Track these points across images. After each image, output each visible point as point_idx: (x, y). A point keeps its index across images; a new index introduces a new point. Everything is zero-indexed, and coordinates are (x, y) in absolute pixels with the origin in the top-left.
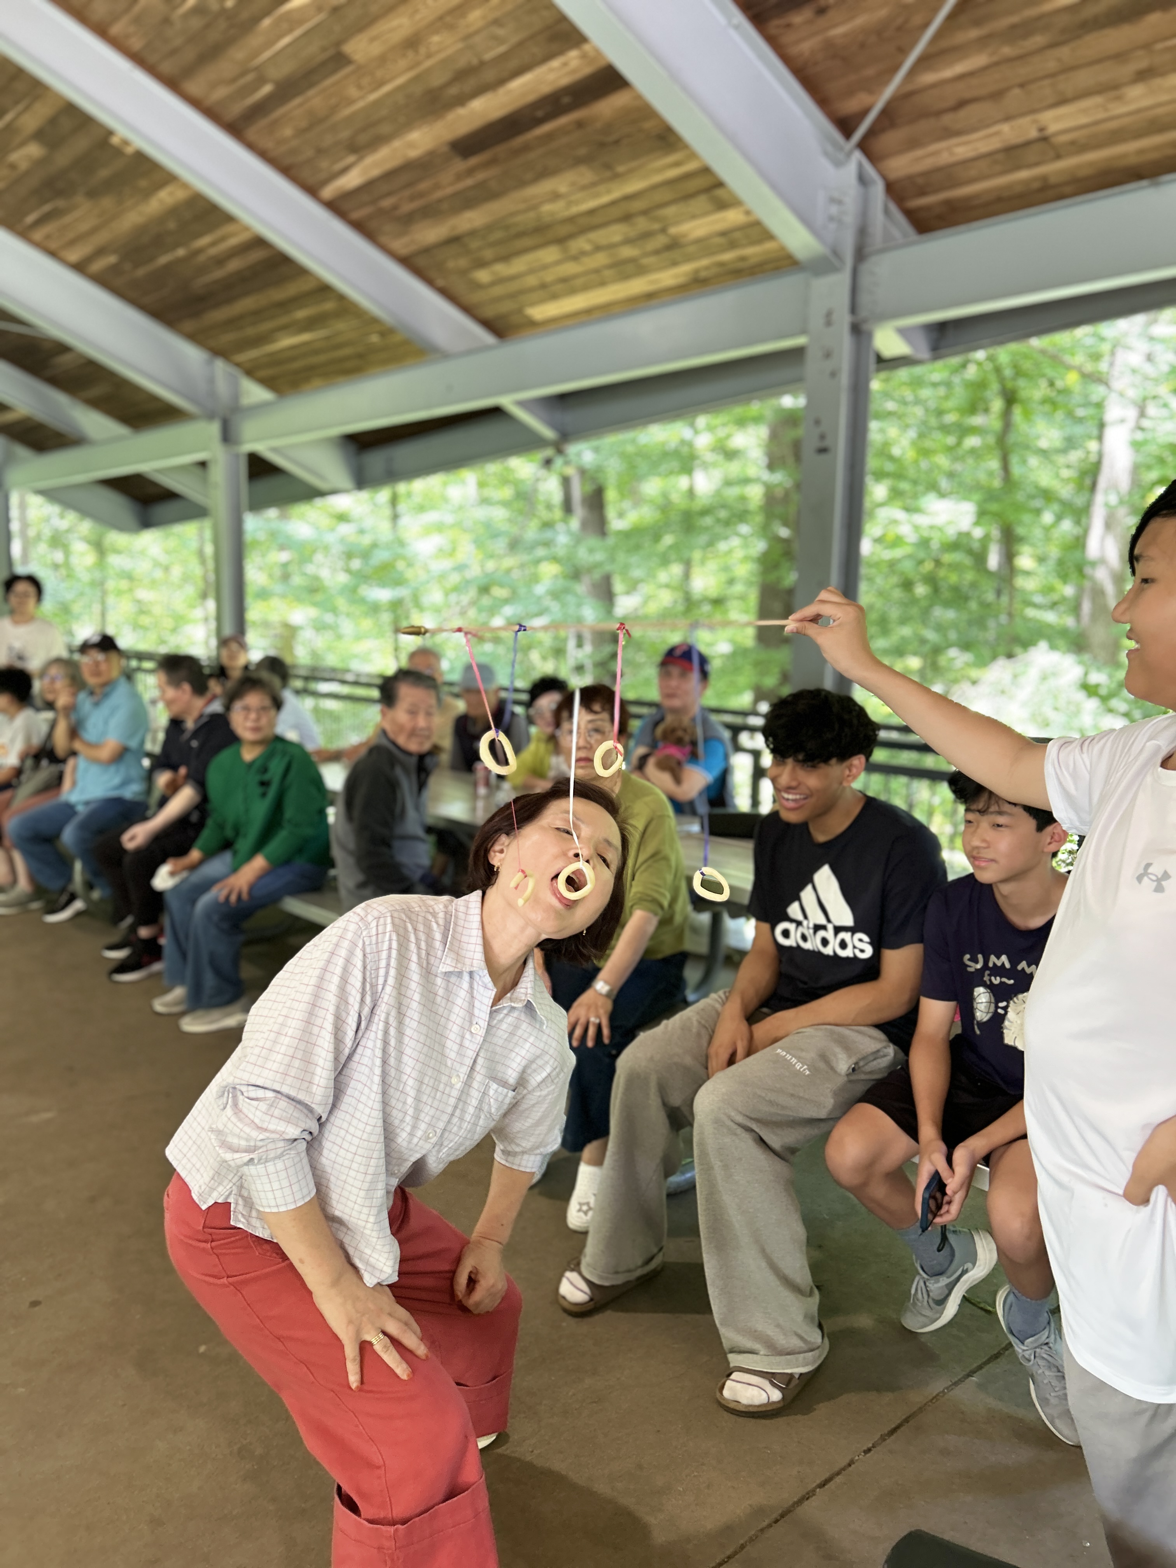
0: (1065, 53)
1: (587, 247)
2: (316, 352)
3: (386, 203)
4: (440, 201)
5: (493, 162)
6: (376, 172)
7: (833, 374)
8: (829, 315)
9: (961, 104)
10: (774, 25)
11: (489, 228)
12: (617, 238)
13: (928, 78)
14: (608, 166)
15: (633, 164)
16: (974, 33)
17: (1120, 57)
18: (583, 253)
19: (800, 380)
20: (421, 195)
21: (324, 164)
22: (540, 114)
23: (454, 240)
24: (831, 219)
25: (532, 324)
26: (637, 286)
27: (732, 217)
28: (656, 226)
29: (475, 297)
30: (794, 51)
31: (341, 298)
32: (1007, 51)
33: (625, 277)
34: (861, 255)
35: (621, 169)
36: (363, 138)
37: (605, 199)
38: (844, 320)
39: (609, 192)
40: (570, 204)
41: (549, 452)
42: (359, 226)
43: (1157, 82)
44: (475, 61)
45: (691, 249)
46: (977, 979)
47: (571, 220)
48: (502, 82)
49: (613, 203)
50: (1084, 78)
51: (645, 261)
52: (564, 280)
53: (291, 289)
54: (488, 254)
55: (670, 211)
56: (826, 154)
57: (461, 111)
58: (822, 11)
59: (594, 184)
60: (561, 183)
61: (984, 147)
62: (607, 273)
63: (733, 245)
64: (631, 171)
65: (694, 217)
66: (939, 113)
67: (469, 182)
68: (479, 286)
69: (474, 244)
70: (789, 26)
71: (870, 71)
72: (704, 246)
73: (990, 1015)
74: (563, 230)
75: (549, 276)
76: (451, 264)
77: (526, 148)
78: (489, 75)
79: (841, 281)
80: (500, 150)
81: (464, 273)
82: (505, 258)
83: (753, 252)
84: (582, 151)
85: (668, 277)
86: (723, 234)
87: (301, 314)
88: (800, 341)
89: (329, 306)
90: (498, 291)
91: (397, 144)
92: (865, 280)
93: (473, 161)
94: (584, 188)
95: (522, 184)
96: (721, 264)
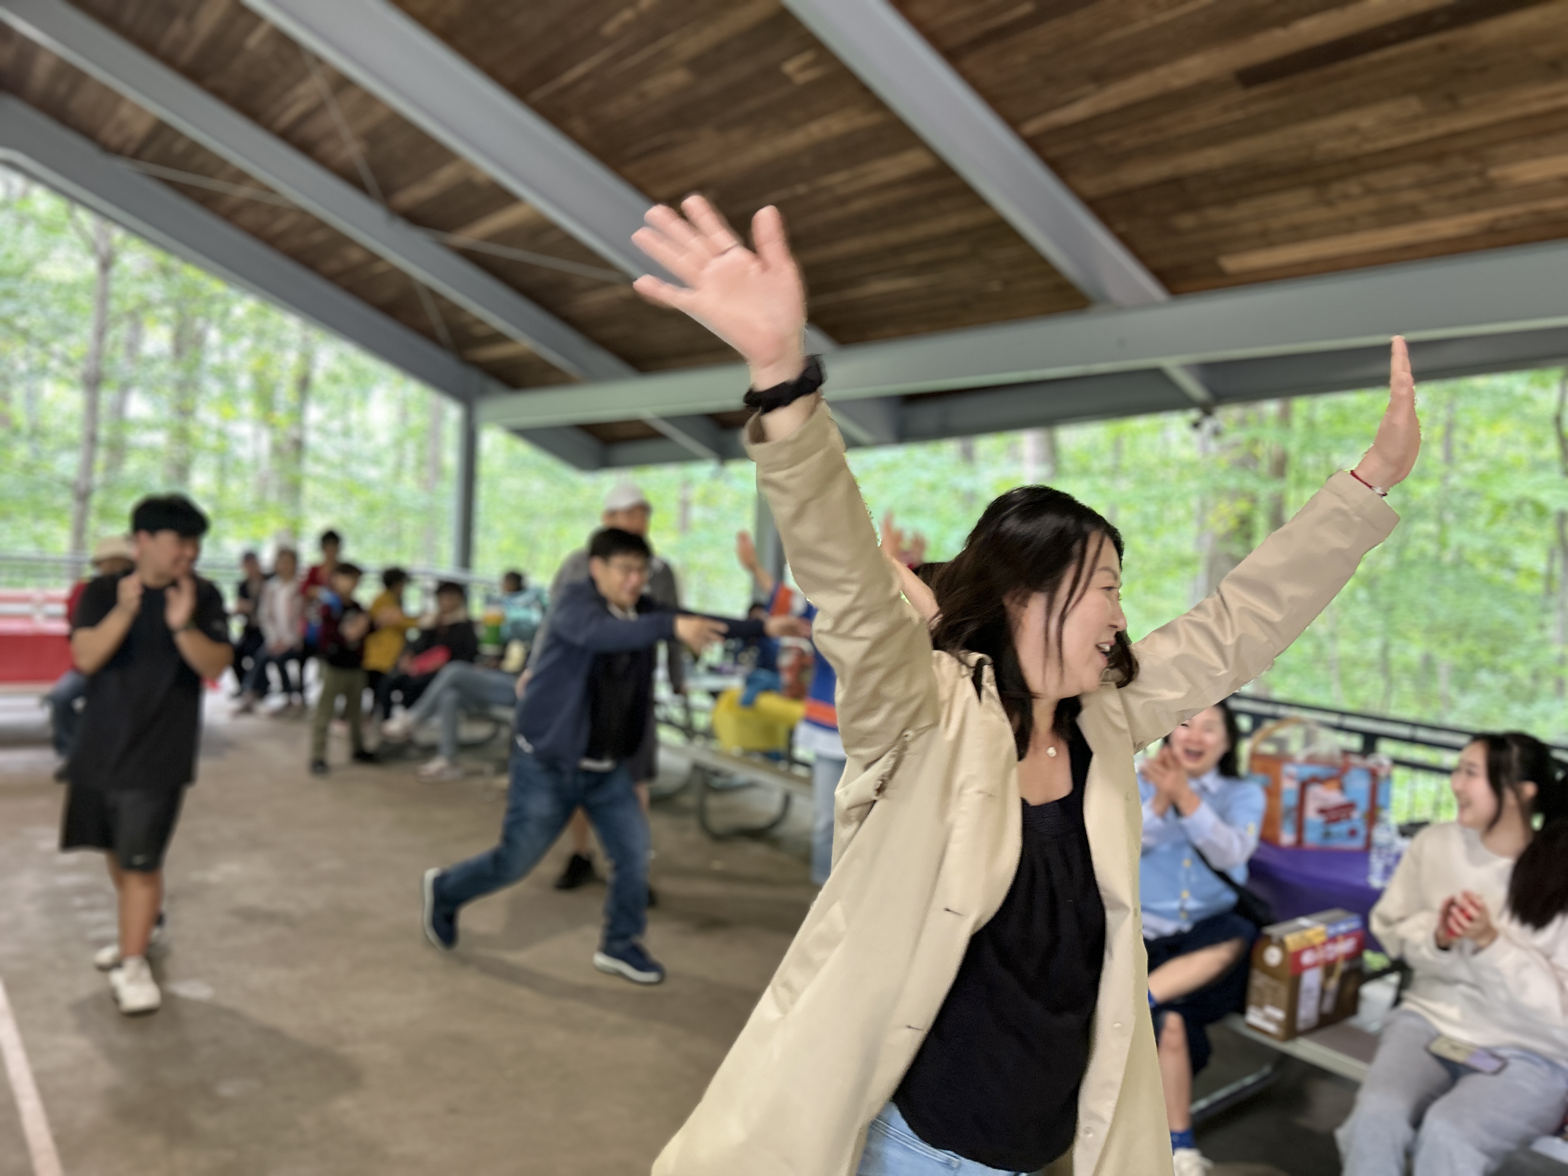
1: (1356, 190)
2: (909, 300)
3: (1105, 139)
4: (1181, 136)
5: (1286, 91)
6: (1113, 104)
11: (1229, 169)
12: (1406, 181)
14: (1451, 97)
15: (1493, 94)
18: (1346, 197)
20: (1157, 130)
21: (1048, 93)
22: (1394, 35)
23: (1176, 181)
25: (1225, 275)
26: (1401, 235)
28: (1473, 168)
29: (1161, 245)
33: (1388, 225)
35: (1468, 100)
36: (1118, 65)
37: (1423, 135)
39: (1432, 126)
40: (1366, 141)
41: (1196, 414)
45: (1506, 194)
47: (1353, 160)
49: (1429, 140)
51: (1428, 207)
52: (1295, 227)
54: (1209, 196)
55: (1505, 150)
57: (1279, 34)
59: (1416, 118)
60: (1368, 116)
62: (1364, 220)
64: (1484, 102)
65: (1540, 156)
67: (1238, 115)
68: (1176, 233)
69: (1195, 187)
72: (1531, 191)
74: (1334, 171)
75: (1278, 223)
76: (1151, 207)
77: (1346, 75)
81: (1162, 216)
82: (1229, 202)
84: (1424, 80)
85: (1449, 227)
89: (958, 250)
90: (1196, 238)
91: (1162, 71)
93: (1257, 91)
95: (1313, 115)
96: (1540, 213)
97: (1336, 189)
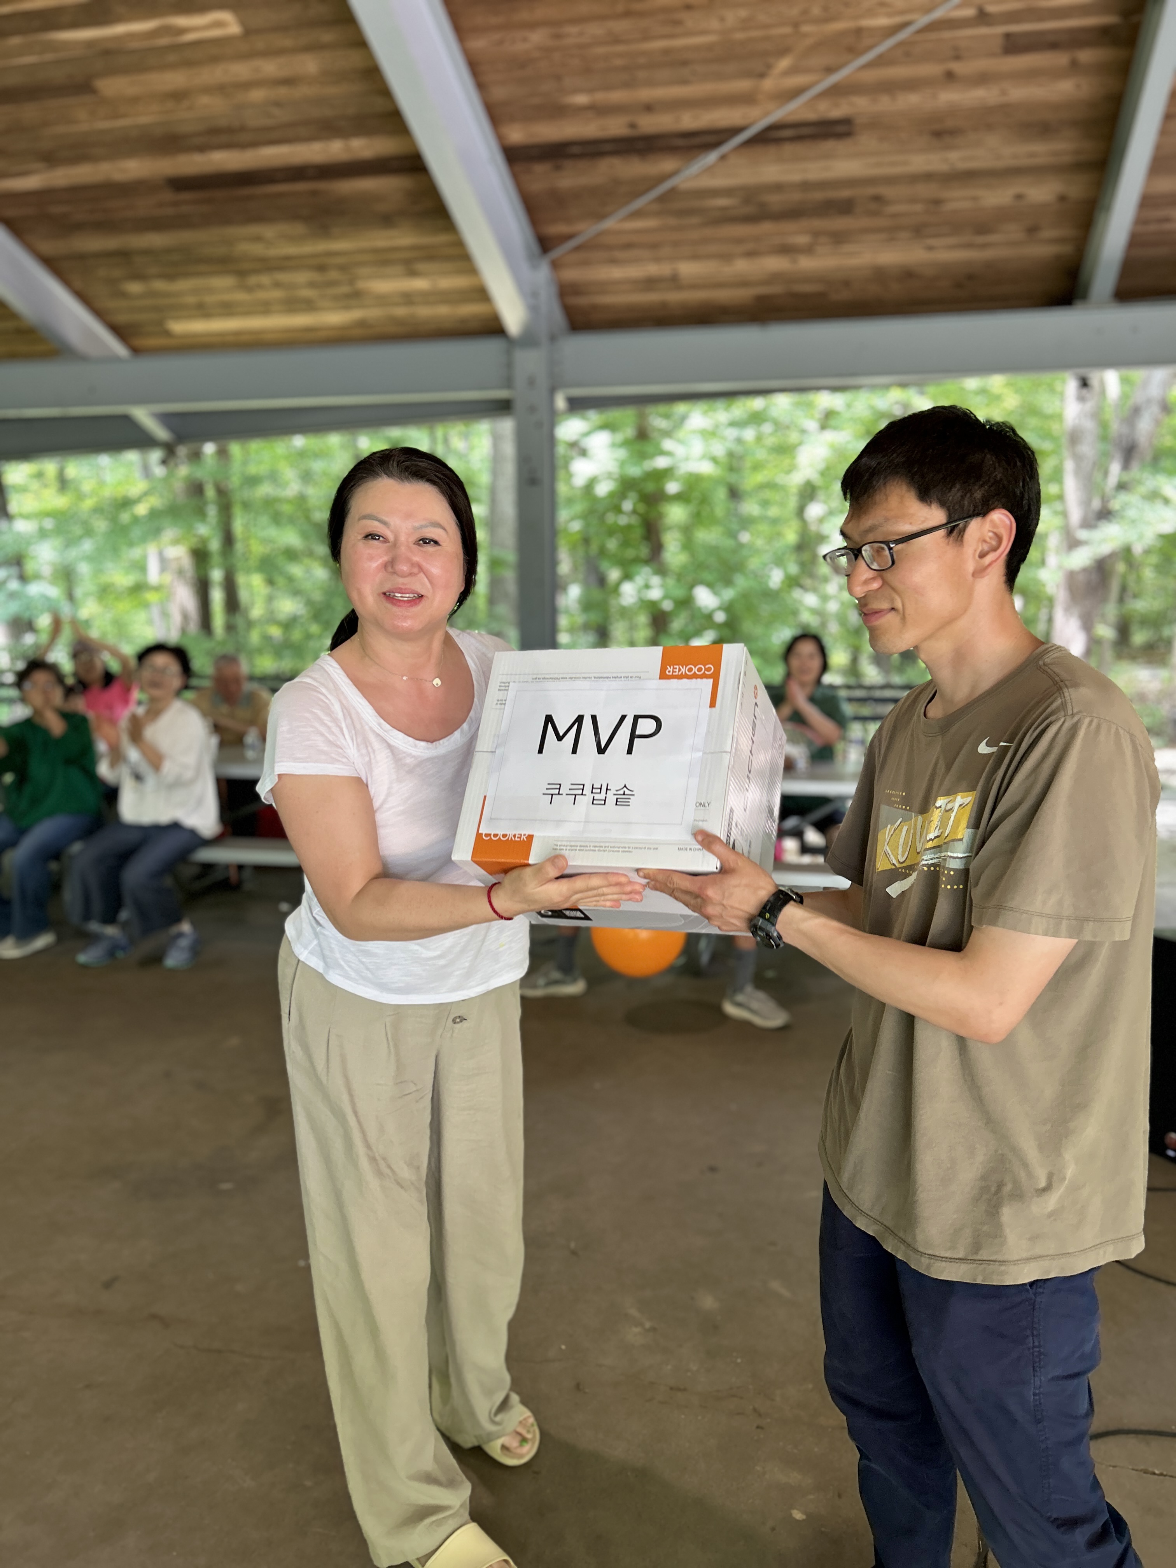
1: (267, 283)
3: (58, 209)
4: (124, 219)
5: (206, 201)
6: (61, 184)
8: (531, 379)
10: (518, 167)
11: (168, 251)
12: (301, 281)
13: (622, 226)
14: (323, 227)
18: (260, 287)
20: (105, 210)
22: (279, 177)
23: (119, 253)
24: (531, 308)
27: (420, 284)
28: (346, 279)
29: (114, 304)
32: (672, 222)
33: (293, 311)
35: (335, 231)
36: (66, 153)
37: (305, 251)
38: (545, 385)
39: (310, 246)
40: (269, 248)
44: (236, 125)
45: (370, 301)
47: (263, 260)
48: (254, 144)
49: (314, 255)
51: (319, 302)
52: (225, 304)
54: (153, 270)
55: (364, 271)
57: (196, 156)
59: (301, 237)
60: (269, 231)
61: (633, 275)
62: (276, 305)
63: (409, 304)
64: (346, 235)
65: (385, 278)
67: (170, 211)
68: (124, 296)
69: (141, 260)
70: (529, 169)
72: (382, 300)
74: (250, 266)
75: (212, 299)
76: (101, 272)
77: (248, 198)
78: (244, 138)
79: (540, 355)
80: (219, 193)
81: (112, 281)
84: (305, 211)
85: (335, 319)
86: (404, 294)
88: (509, 395)
90: (144, 302)
91: (105, 165)
92: (555, 356)
93: (187, 196)
94: (291, 238)
95: (229, 223)
96: (391, 316)
97: (253, 280)
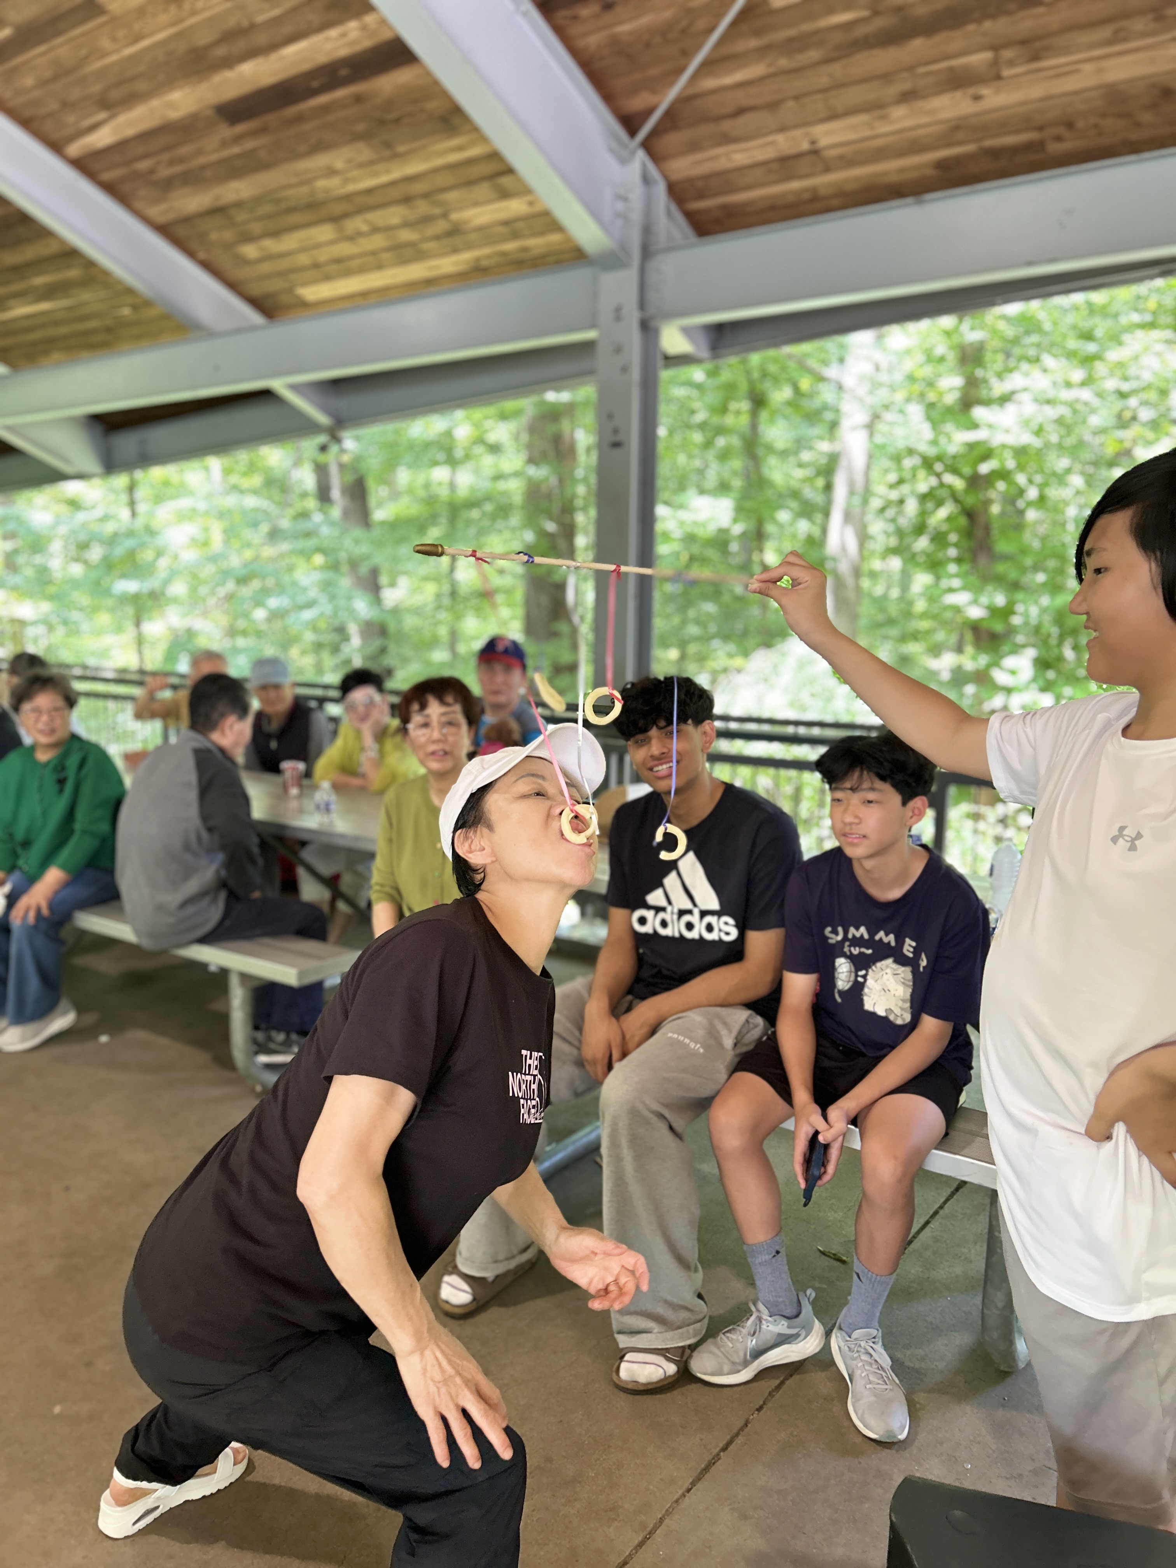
0: (837, 69)
1: (364, 228)
2: (57, 323)
3: (143, 165)
4: (203, 168)
5: (263, 130)
6: (130, 132)
7: (625, 369)
8: (618, 310)
9: (740, 112)
10: (561, 15)
11: (258, 200)
12: (395, 220)
13: (710, 83)
14: (388, 145)
15: (415, 145)
16: (753, 43)
17: (886, 77)
18: (359, 234)
19: (590, 372)
20: (181, 160)
21: (71, 119)
22: (315, 84)
23: (218, 211)
24: (618, 215)
25: (304, 305)
26: (416, 271)
27: (516, 207)
28: (437, 211)
29: (240, 274)
30: (581, 43)
31: (90, 264)
32: (784, 63)
33: (403, 261)
34: (647, 252)
35: (401, 149)
36: (115, 94)
37: (384, 179)
38: (633, 316)
39: (388, 172)
40: (346, 181)
41: (322, 439)
42: (110, 189)
43: (920, 104)
44: (245, 23)
45: (473, 236)
46: (836, 951)
47: (348, 197)
48: (274, 46)
49: (393, 184)
50: (854, 95)
51: (426, 246)
52: (338, 261)
53: (29, 253)
54: (256, 228)
55: (452, 196)
56: (611, 150)
57: (229, 74)
58: (608, 7)
59: (371, 163)
60: (337, 159)
61: (761, 155)
62: (385, 256)
63: (515, 235)
64: (411, 152)
65: (476, 204)
66: (719, 119)
67: (236, 150)
68: (246, 262)
69: (241, 217)
70: (575, 18)
71: (654, 71)
72: (486, 234)
73: (850, 984)
74: (338, 209)
75: (323, 255)
76: (214, 236)
77: (299, 119)
78: (261, 39)
79: (628, 278)
80: (271, 118)
81: (229, 246)
82: (275, 234)
83: (536, 243)
84: (361, 127)
85: (448, 264)
86: (506, 223)
87: (39, 281)
88: (590, 335)
89: (73, 273)
90: (266, 268)
91: (155, 103)
92: (652, 278)
93: (240, 128)
94: (361, 166)
95: (296, 156)
96: (503, 254)
97: (350, 226)
